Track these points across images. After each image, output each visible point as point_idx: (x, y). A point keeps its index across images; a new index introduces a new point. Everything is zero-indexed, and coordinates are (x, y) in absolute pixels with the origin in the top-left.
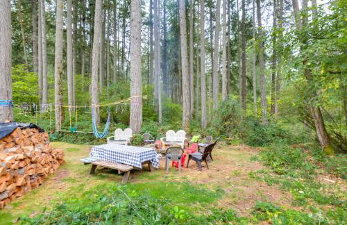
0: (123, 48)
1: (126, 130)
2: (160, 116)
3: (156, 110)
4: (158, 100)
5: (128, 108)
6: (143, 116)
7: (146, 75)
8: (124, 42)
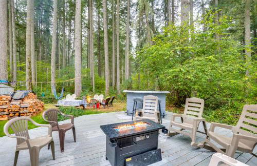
0: (70, 40)
1: (73, 95)
2: (94, 88)
3: (91, 84)
4: (92, 78)
5: (74, 83)
6: (82, 88)
7: (86, 59)
8: (69, 36)
